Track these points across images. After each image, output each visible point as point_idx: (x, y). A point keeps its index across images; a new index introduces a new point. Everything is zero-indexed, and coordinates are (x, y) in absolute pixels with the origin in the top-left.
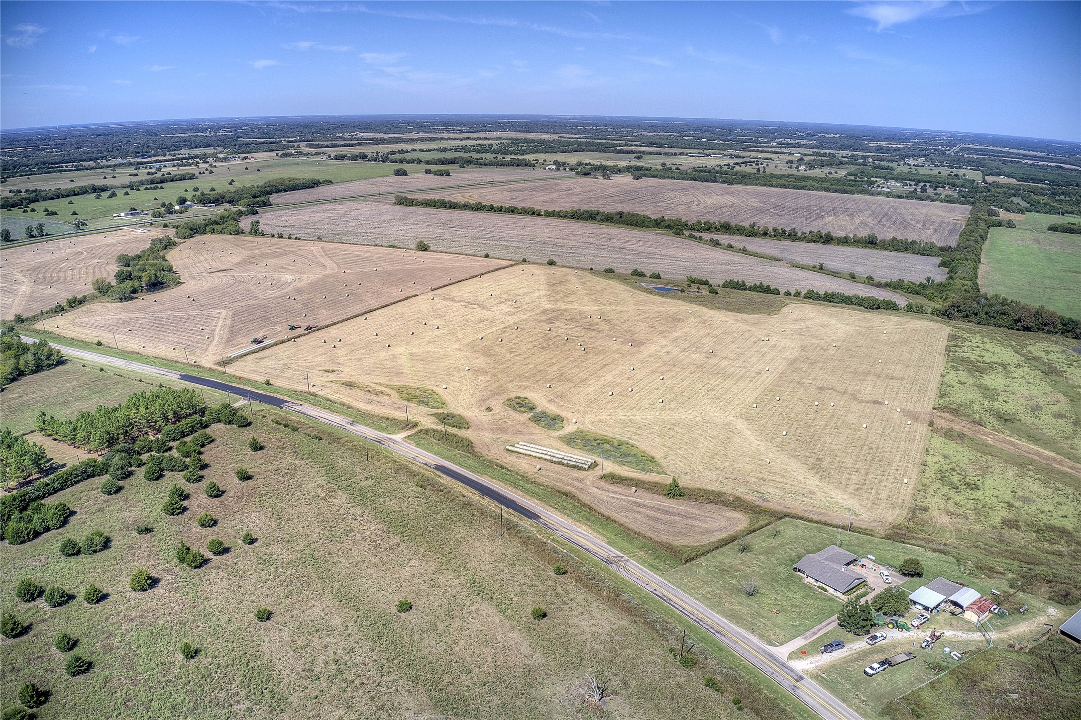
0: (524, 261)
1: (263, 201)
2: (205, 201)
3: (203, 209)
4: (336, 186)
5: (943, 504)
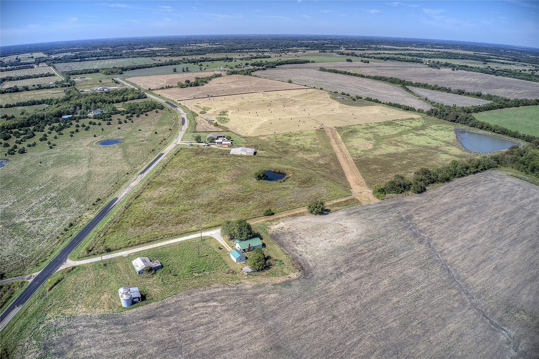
0: (314, 88)
1: (272, 66)
2: (253, 65)
3: (252, 67)
4: (314, 64)
5: (272, 137)
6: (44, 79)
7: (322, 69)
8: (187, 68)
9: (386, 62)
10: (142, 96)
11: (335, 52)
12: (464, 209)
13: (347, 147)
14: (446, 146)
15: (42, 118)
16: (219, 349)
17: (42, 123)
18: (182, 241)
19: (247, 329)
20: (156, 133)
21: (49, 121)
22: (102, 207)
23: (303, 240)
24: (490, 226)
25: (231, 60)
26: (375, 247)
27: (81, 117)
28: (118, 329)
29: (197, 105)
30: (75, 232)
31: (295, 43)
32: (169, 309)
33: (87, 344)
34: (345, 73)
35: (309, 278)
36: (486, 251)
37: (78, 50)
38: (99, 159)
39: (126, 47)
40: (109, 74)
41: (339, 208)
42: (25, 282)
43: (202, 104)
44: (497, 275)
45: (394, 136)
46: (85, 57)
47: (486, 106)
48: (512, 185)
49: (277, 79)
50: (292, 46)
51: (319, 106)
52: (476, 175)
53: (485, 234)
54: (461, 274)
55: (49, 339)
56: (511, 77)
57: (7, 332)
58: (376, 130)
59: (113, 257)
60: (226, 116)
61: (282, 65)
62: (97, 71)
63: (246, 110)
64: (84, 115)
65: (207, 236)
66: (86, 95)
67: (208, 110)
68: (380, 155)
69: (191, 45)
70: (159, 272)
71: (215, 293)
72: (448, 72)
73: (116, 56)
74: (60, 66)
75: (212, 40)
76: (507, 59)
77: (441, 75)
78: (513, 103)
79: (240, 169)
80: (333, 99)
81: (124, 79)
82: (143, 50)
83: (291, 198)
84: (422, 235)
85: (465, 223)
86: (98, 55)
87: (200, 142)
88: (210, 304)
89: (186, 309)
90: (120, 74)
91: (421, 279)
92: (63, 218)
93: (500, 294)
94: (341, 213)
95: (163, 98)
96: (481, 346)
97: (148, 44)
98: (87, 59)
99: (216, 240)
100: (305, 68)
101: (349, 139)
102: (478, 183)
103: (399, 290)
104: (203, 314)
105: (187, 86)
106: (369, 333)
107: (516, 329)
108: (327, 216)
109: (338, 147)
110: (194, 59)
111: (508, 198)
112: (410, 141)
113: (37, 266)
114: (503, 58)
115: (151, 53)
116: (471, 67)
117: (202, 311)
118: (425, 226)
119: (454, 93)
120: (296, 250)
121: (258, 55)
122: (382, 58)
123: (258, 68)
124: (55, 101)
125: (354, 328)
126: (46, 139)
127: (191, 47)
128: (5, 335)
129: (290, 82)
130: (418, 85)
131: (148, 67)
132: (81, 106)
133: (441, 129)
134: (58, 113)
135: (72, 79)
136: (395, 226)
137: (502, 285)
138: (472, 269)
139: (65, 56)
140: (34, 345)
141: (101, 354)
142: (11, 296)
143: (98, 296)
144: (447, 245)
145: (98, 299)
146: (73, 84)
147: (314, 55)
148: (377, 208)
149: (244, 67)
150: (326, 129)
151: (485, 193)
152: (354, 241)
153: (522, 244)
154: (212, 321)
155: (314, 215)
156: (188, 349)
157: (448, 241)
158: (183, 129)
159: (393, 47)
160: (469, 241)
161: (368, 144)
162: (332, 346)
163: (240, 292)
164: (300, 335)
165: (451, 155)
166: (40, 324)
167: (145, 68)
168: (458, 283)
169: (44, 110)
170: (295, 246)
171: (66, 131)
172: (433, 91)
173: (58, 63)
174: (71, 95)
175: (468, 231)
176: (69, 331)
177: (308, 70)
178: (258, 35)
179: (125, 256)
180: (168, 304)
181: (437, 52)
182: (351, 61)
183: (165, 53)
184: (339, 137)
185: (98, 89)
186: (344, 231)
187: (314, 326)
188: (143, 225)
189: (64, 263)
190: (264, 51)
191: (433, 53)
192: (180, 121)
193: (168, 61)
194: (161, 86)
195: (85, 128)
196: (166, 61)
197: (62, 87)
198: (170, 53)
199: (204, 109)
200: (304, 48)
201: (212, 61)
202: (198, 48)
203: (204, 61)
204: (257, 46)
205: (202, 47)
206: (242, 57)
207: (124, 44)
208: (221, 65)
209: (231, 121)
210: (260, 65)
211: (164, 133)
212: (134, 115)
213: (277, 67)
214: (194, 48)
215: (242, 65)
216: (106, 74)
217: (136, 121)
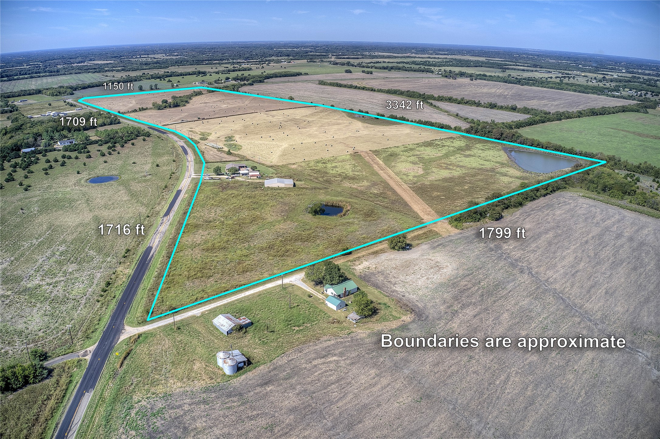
1: (260, 80)
2: (235, 79)
3: (234, 82)
4: (308, 76)
5: (303, 164)
7: (322, 83)
8: (156, 85)
9: (390, 72)
10: (115, 121)
11: (326, 62)
12: (550, 235)
13: (395, 173)
14: (501, 168)
16: (365, 406)
18: (260, 292)
19: (384, 381)
20: (158, 166)
21: (6, 156)
22: (137, 259)
23: (398, 280)
24: (583, 251)
25: (204, 73)
26: (478, 281)
27: (46, 150)
28: (234, 402)
29: (190, 129)
30: (118, 292)
31: (271, 52)
32: (284, 371)
33: (204, 424)
34: (351, 87)
35: (425, 320)
36: (591, 276)
38: (98, 200)
39: (60, 61)
40: (56, 95)
41: (420, 242)
42: (81, 360)
43: (197, 128)
44: (611, 299)
45: (440, 158)
46: (12, 75)
47: (527, 121)
48: (588, 206)
50: (270, 55)
51: (339, 127)
52: (547, 197)
53: (582, 259)
54: (576, 301)
55: (152, 426)
56: (538, 86)
57: (88, 426)
58: (418, 153)
59: (183, 318)
60: (235, 142)
61: (270, 79)
62: (39, 92)
63: (255, 134)
64: (50, 148)
65: (288, 284)
66: (42, 122)
67: (208, 136)
68: (435, 181)
69: (142, 56)
70: (251, 329)
71: (329, 346)
72: (466, 82)
73: (51, 72)
75: (169, 50)
76: (526, 65)
77: (460, 86)
78: (555, 116)
79: (285, 204)
80: (352, 118)
81: (78, 101)
82: (82, 64)
83: (362, 234)
84: (520, 264)
85: (557, 249)
86: (28, 72)
87: (219, 175)
88: (329, 360)
89: (305, 368)
90: (71, 94)
91: (540, 310)
92: (91, 277)
93: (621, 318)
94: (425, 247)
95: (143, 123)
96: (625, 370)
97: (86, 57)
98: (15, 77)
99: (300, 287)
100: (299, 81)
101: (393, 164)
102: (552, 206)
103: (522, 323)
104: (328, 371)
105: (165, 107)
106: (513, 369)
107: (650, 350)
108: (410, 251)
109: (385, 173)
110: (157, 73)
111: (590, 220)
112: (461, 164)
113: (88, 338)
114: (522, 64)
115: (96, 67)
116: (490, 76)
117: (324, 368)
118: (519, 255)
119: (485, 107)
120: (397, 291)
121: (235, 67)
122: (384, 68)
123: (242, 83)
124: (4, 131)
125: (497, 366)
126: (14, 180)
127: (144, 59)
128: (87, 430)
129: (291, 99)
130: (441, 99)
132: (40, 135)
133: (488, 149)
134: (15, 146)
135: (10, 103)
136: (488, 257)
137: (619, 309)
138: (584, 296)
140: (134, 436)
141: (229, 434)
142: (71, 380)
143: (188, 366)
144: (550, 273)
145: (191, 370)
146: (14, 109)
147: (303, 66)
148: (460, 239)
149: (225, 82)
150: (361, 153)
151: (564, 216)
152: (453, 276)
153: (622, 267)
154: (341, 378)
155: (396, 251)
156: (330, 412)
157: (548, 269)
158: (189, 159)
159: (391, 54)
160: (569, 268)
161: (417, 168)
162: (482, 387)
163: (357, 343)
164: (445, 381)
165: (511, 177)
166: (129, 409)
167: (99, 86)
168: (576, 310)
170: (392, 286)
172: (460, 105)
174: (20, 122)
175: (564, 257)
176: (173, 413)
177: (305, 84)
178: (222, 42)
179: (199, 315)
180: (280, 366)
181: (444, 58)
182: (351, 72)
183: (114, 67)
184: (381, 162)
185: (52, 114)
186: (438, 267)
187: (454, 369)
188: (202, 277)
189: (123, 331)
190: (240, 63)
191: (439, 60)
192: (180, 150)
193: (124, 76)
194: (131, 108)
195: (59, 163)
196: (122, 77)
197: (3, 113)
198: (121, 67)
199: (202, 134)
200: (286, 57)
201: (181, 75)
202: (154, 60)
203: (171, 76)
204: (226, 56)
205: (159, 59)
206: (217, 70)
207: (55, 57)
208: (195, 81)
209: (244, 148)
210: (243, 79)
211: (168, 166)
212: (117, 145)
213: (265, 81)
214: (149, 60)
215: (222, 80)
216: (53, 95)
217: (123, 152)
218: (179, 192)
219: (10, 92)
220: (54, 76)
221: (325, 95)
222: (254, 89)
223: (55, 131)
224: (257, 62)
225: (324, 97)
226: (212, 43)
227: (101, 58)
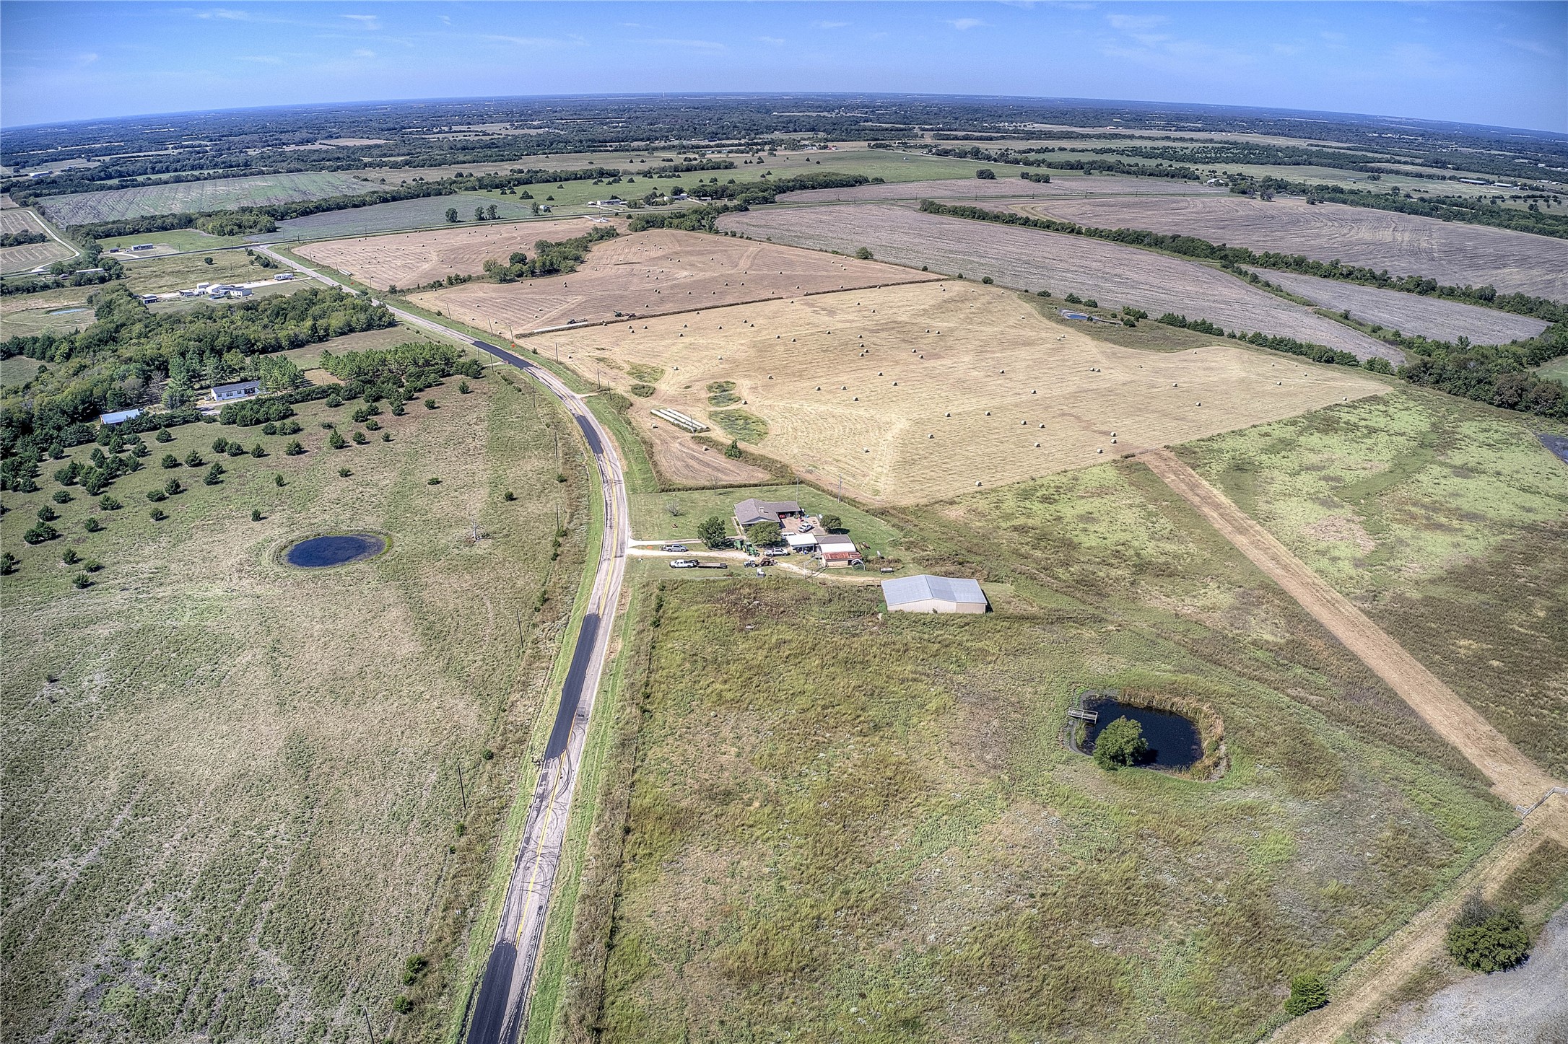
0: (961, 277)
1: (764, 197)
2: (699, 193)
3: (694, 202)
4: (885, 186)
5: (982, 504)
6: (11, 254)
7: (930, 207)
8: (492, 208)
9: (1090, 177)
10: (380, 319)
11: (915, 147)
13: (1287, 546)
15: (25, 427)
17: (25, 445)
20: (510, 498)
21: (52, 437)
25: (614, 176)
27: (173, 417)
29: (597, 353)
31: (768, 120)
34: (1012, 220)
37: (107, 152)
38: (313, 651)
39: (255, 137)
40: (231, 233)
43: (617, 350)
45: (1390, 480)
46: (134, 173)
49: (809, 243)
50: (767, 127)
51: (1034, 352)
58: (1314, 458)
60: (740, 406)
62: (188, 222)
63: (794, 374)
64: (186, 409)
66: (175, 320)
67: (656, 380)
69: (454, 128)
73: (231, 166)
74: (59, 204)
75: (519, 112)
76: (1419, 161)
77: (1296, 220)
80: (1057, 322)
81: (288, 252)
82: (309, 147)
86: (174, 166)
87: (720, 547)
90: (269, 231)
95: (459, 326)
97: (320, 127)
98: (140, 179)
101: (1263, 506)
105: (520, 275)
110: (492, 173)
115: (341, 156)
116: (1352, 192)
121: (690, 160)
122: (1078, 166)
123: (719, 204)
124: (65, 347)
126: (54, 536)
127: (460, 136)
129: (865, 255)
131: (355, 206)
132: (164, 368)
133: (1504, 443)
134: (83, 402)
135: (106, 254)
139: (70, 170)
146: (113, 272)
147: (864, 159)
149: (671, 202)
150: (1145, 459)
158: (610, 473)
159: (1065, 128)
161: (1345, 523)
167: (345, 207)
169: (27, 387)
171: (126, 487)
173: (50, 195)
174: (117, 317)
177: (884, 211)
178: (643, 95)
181: (1204, 141)
182: (993, 178)
183: (385, 155)
184: (1220, 496)
185: (209, 290)
190: (698, 147)
191: (1197, 145)
192: (577, 432)
193: (410, 181)
194: (426, 274)
195: (205, 471)
196: (404, 182)
197: (80, 285)
198: (403, 155)
199: (637, 372)
200: (810, 134)
201: (555, 180)
202: (483, 138)
203: (528, 182)
204: (661, 129)
205: (496, 136)
206: (645, 167)
207: (246, 128)
208: (594, 197)
209: (774, 429)
210: (720, 193)
211: (543, 499)
212: (384, 405)
213: (778, 198)
214: (471, 138)
215: (662, 195)
216: (222, 233)
217: (401, 435)
218: (591, 625)
219: (114, 222)
220: (234, 176)
221: (952, 246)
222: (754, 222)
223: (207, 353)
224: (740, 145)
225: (951, 252)
226: (618, 96)
227: (355, 132)
